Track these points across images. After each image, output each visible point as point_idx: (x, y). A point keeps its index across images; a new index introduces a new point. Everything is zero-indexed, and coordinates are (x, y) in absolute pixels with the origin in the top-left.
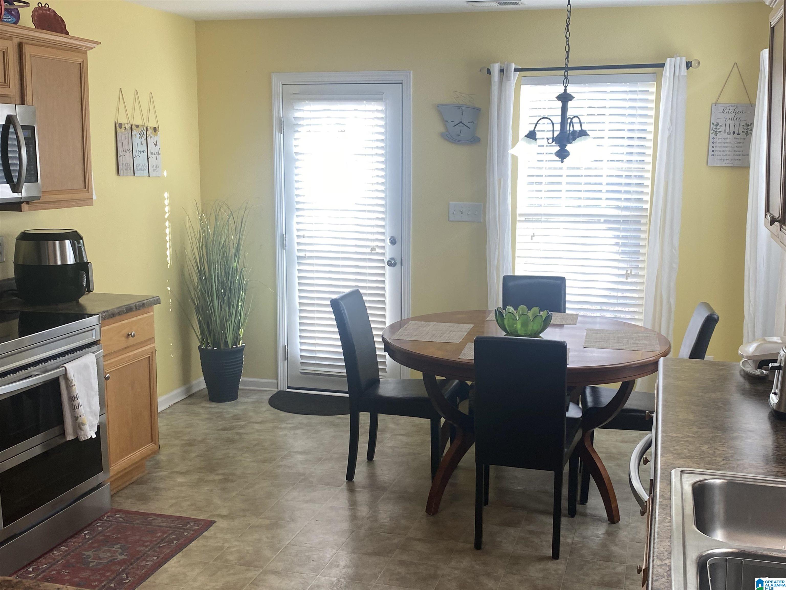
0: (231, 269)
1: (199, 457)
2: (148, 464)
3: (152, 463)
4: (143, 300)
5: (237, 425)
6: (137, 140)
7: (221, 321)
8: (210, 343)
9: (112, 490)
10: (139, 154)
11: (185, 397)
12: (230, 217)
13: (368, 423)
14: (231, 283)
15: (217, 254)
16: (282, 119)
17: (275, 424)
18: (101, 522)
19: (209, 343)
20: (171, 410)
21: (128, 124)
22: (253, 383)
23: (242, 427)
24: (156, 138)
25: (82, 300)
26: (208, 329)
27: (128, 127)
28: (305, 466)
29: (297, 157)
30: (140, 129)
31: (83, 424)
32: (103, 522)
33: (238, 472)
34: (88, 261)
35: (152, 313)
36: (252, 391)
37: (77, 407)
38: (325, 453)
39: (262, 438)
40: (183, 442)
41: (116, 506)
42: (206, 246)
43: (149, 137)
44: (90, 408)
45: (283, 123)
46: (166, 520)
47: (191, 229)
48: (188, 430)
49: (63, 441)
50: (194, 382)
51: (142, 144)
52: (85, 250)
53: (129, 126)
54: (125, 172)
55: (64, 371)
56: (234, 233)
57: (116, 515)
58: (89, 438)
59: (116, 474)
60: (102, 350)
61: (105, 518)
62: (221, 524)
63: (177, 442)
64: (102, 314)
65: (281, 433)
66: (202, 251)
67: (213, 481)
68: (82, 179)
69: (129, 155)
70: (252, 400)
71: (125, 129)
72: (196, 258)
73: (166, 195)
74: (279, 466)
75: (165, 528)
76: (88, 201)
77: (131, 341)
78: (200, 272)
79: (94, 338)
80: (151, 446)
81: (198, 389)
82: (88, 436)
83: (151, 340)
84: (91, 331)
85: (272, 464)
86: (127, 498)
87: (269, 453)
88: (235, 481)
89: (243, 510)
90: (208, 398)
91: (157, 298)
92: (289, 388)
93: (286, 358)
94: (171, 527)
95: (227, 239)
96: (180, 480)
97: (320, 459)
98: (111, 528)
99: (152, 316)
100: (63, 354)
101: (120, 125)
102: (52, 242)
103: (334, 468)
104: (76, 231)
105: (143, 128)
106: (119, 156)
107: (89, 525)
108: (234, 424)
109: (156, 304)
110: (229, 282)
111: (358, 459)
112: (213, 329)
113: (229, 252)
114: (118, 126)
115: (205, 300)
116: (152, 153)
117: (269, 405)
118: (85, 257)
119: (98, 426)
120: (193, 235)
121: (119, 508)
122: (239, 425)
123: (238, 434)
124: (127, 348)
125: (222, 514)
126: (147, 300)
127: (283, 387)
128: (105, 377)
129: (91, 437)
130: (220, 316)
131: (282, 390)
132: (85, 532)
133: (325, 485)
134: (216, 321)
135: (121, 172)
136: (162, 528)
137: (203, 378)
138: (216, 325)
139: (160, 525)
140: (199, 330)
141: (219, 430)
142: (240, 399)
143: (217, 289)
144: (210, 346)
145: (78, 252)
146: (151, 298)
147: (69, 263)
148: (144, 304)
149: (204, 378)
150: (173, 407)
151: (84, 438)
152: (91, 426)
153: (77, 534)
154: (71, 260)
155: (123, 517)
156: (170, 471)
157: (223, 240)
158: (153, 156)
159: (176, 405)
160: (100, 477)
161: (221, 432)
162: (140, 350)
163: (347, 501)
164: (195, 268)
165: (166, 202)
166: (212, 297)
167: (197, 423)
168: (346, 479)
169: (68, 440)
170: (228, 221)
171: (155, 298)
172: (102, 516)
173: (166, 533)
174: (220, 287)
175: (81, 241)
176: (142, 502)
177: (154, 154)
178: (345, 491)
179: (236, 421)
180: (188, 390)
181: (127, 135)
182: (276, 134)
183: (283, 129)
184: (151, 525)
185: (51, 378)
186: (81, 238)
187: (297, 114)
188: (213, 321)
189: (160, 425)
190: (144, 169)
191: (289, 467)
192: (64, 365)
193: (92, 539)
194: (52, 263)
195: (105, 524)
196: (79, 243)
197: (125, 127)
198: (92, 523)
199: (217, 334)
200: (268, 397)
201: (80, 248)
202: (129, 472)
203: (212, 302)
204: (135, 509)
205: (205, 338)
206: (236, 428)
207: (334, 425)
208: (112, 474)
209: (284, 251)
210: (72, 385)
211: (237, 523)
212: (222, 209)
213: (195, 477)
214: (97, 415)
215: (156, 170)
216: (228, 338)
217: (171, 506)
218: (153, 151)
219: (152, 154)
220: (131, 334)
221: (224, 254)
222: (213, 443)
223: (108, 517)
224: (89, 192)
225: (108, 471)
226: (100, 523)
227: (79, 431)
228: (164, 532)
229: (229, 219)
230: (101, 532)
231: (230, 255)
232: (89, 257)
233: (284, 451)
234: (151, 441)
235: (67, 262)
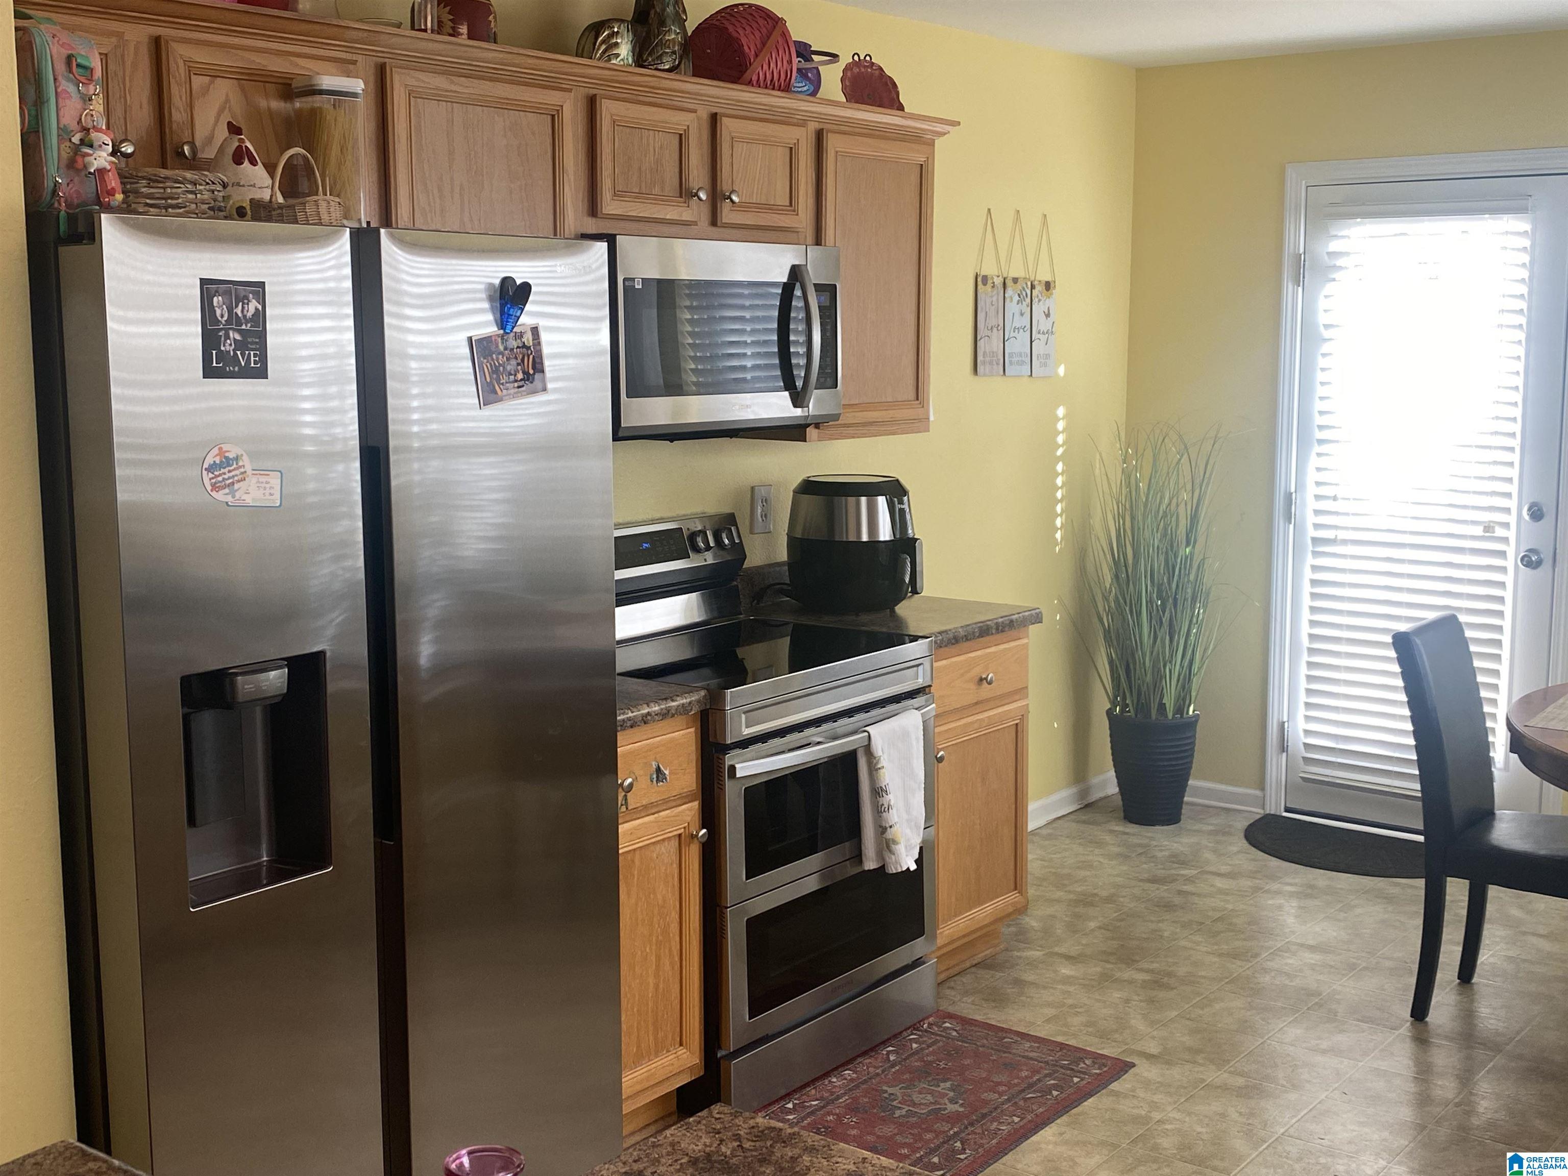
0: (1179, 560)
1: (1103, 931)
2: (1005, 930)
3: (1013, 929)
4: (1011, 613)
5: (1178, 875)
6: (1013, 307)
7: (1155, 662)
8: (1130, 705)
9: (939, 973)
10: (1015, 334)
11: (1079, 807)
12: (1182, 455)
13: (1463, 901)
14: (1177, 586)
15: (1153, 530)
16: (1303, 256)
17: (1257, 881)
18: (918, 1033)
19: (1127, 706)
20: (1049, 831)
21: (998, 276)
22: (1210, 793)
23: (1189, 880)
24: (1049, 303)
25: (901, 609)
26: (1128, 677)
27: (998, 281)
28: (1321, 977)
29: (1326, 334)
30: (1019, 286)
31: (895, 842)
32: (920, 1033)
33: (1182, 971)
34: (915, 537)
35: (1025, 641)
36: (1211, 809)
37: (886, 809)
38: (1363, 954)
39: (1230, 907)
40: (1072, 896)
41: (945, 1006)
42: (1131, 514)
43: (1035, 300)
44: (908, 812)
45: (1304, 265)
46: (1038, 1048)
47: (1104, 477)
48: (1083, 873)
49: (856, 870)
50: (1095, 780)
51: (1022, 314)
52: (911, 516)
53: (1001, 279)
54: (988, 367)
55: (867, 738)
56: (1189, 487)
57: (945, 1022)
58: (904, 869)
59: (949, 944)
60: (934, 705)
61: (925, 1026)
62: (1144, 1070)
63: (1059, 894)
64: (936, 636)
65: (1270, 902)
66: (1124, 524)
67: (1131, 982)
68: (911, 381)
69: (996, 336)
70: (1211, 828)
71: (993, 287)
72: (1110, 536)
73: (1061, 412)
74: (1266, 971)
75: (1036, 1063)
76: (920, 424)
77: (986, 691)
78: (1116, 563)
79: (920, 682)
80: (1010, 898)
81: (1101, 794)
82: (902, 864)
83: (1021, 692)
84: (915, 668)
85: (1250, 964)
86: (966, 993)
87: (1245, 940)
88: (1172, 989)
89: (1190, 1049)
90: (1122, 814)
91: (1037, 611)
92: (1287, 810)
93: (1283, 747)
94: (1047, 1063)
95: (1174, 501)
96: (1066, 970)
97: (1352, 967)
98: (935, 1047)
99: (1025, 647)
100: (865, 708)
101: (985, 279)
102: (854, 498)
103: (1383, 990)
104: (897, 480)
105: (1026, 284)
106: (978, 338)
107: (895, 1036)
108: (1173, 872)
109: (1034, 624)
110: (1174, 586)
111: (1439, 976)
112: (1137, 677)
113: (1177, 525)
114: (980, 280)
115: (1124, 619)
116: (1040, 330)
117: (1245, 842)
118: (910, 528)
119: (921, 848)
120: (1107, 490)
121: (951, 1009)
122: (1183, 875)
123: (1180, 892)
124: (979, 705)
125: (1148, 1052)
126: (1019, 613)
127: (1276, 805)
128: (936, 757)
129: (908, 869)
130: (1152, 653)
131: (1272, 812)
132: (888, 1049)
133: (1362, 1021)
134: (1144, 663)
135: (980, 368)
136: (1032, 1062)
137: (1112, 773)
138: (1143, 670)
139: (1026, 1054)
140: (1110, 679)
141: (1141, 880)
142: (1185, 822)
143: (1148, 599)
144: (1129, 711)
145: (899, 519)
146: (1025, 612)
147: (882, 539)
148: (1012, 621)
149: (1114, 774)
150: (1054, 825)
151: (896, 869)
152: (909, 848)
153: (872, 1049)
154: (885, 533)
155: (957, 1029)
156: (1047, 951)
157: (1166, 501)
158: (1040, 336)
159: (1060, 822)
160: (918, 947)
161: (1147, 885)
162: (1000, 710)
163: (1411, 1063)
164: (1108, 556)
165: (1061, 425)
166: (1139, 614)
167: (1099, 862)
168: (1411, 1016)
169: (866, 868)
170: (1178, 463)
171: (1033, 612)
172: (919, 1022)
173: (1038, 1072)
174: (1155, 596)
175: (905, 498)
176: (994, 1005)
177: (1043, 333)
178: (1408, 1040)
179: (1177, 865)
180: (1084, 793)
181: (994, 299)
182: (1288, 287)
183: (1304, 277)
184: (1010, 1053)
185: (844, 751)
186: (905, 492)
187: (1334, 246)
188: (1137, 661)
189: (1030, 857)
190: (1022, 363)
191: (1288, 975)
192: (866, 728)
193: (900, 1063)
194: (852, 538)
195: (925, 1039)
196: (901, 502)
197: (993, 283)
198: (901, 1032)
199: (1144, 689)
200: (1242, 824)
201: (902, 511)
202: (971, 944)
203: (1138, 625)
204: (981, 1017)
205: (1121, 694)
206: (1177, 880)
207: (1385, 898)
208: (940, 941)
209: (1292, 526)
210: (879, 766)
211: (1176, 1074)
212: (1166, 440)
213: (1095, 969)
214: (920, 827)
215: (1045, 365)
216: (1165, 697)
217: (1048, 1021)
218: (1043, 328)
219: (1039, 333)
220: (986, 679)
221: (1165, 529)
222: (1132, 905)
223: (930, 1025)
224: (923, 407)
225: (934, 937)
226: (915, 1034)
227: (886, 854)
228: (1035, 1072)
229: (1180, 460)
230: (917, 1052)
231: (1178, 532)
232: (916, 529)
233: (1276, 940)
234: (1012, 887)
235: (878, 537)
